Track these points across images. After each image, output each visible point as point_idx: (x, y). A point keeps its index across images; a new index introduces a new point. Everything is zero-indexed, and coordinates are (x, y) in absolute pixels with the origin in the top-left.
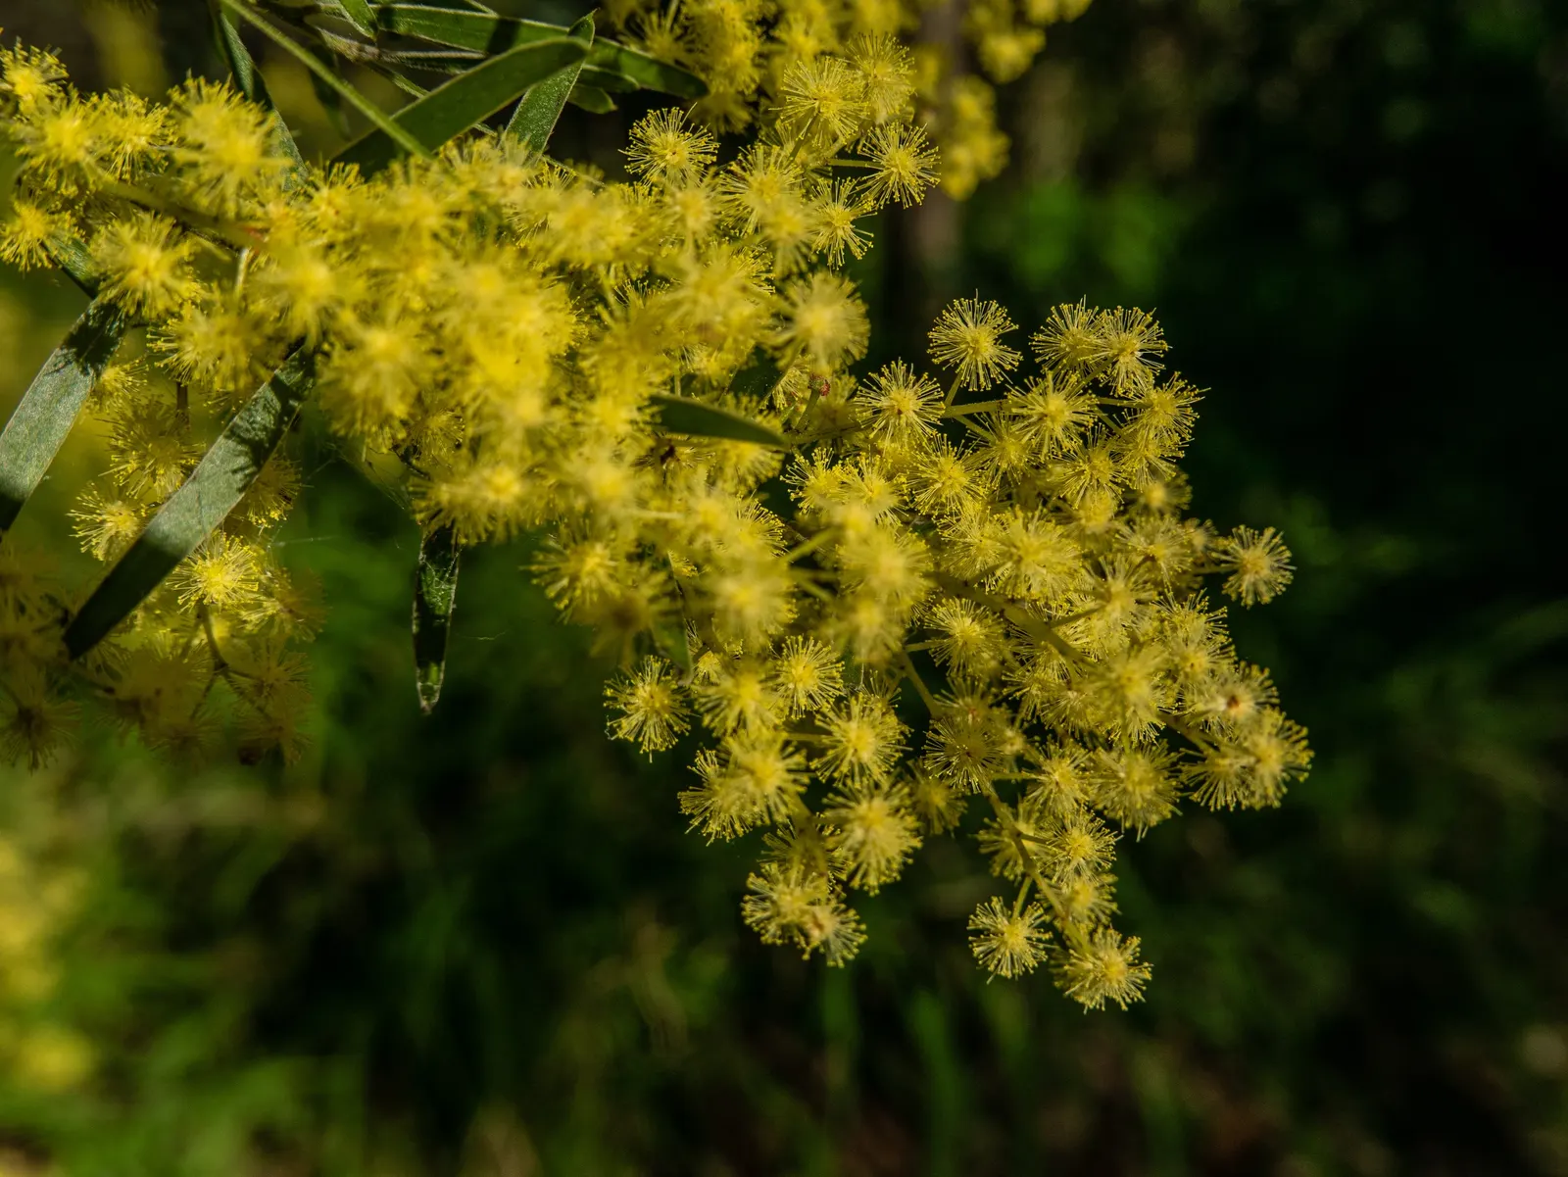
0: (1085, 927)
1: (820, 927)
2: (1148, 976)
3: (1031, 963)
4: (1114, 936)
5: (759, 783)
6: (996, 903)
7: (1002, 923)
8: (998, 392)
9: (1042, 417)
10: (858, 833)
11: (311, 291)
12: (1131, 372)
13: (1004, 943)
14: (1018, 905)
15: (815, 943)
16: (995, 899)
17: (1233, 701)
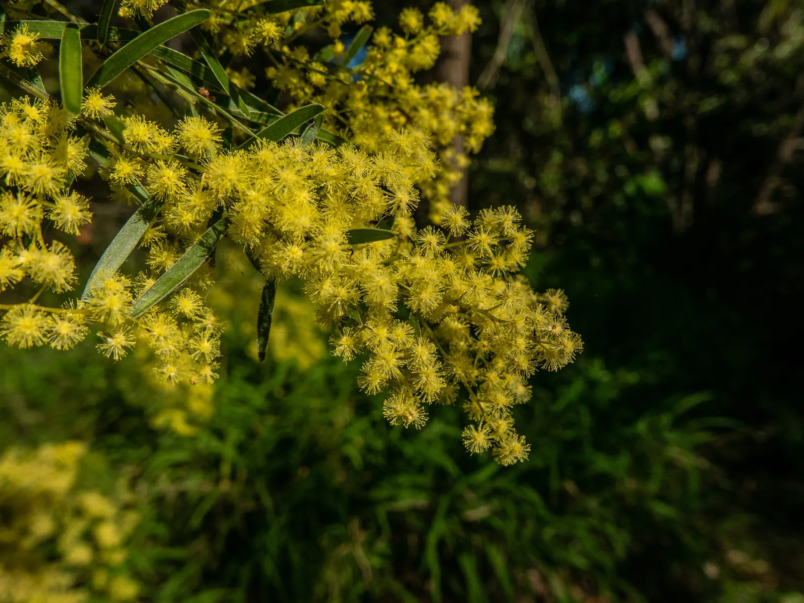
0: (504, 437)
1: (412, 415)
2: (529, 450)
3: (486, 446)
4: (516, 436)
5: (387, 362)
6: (472, 426)
7: (475, 433)
8: (465, 237)
9: (480, 241)
10: (424, 378)
11: (229, 177)
12: (510, 229)
13: (476, 440)
14: (480, 428)
15: (410, 422)
16: (471, 426)
17: (554, 327)
